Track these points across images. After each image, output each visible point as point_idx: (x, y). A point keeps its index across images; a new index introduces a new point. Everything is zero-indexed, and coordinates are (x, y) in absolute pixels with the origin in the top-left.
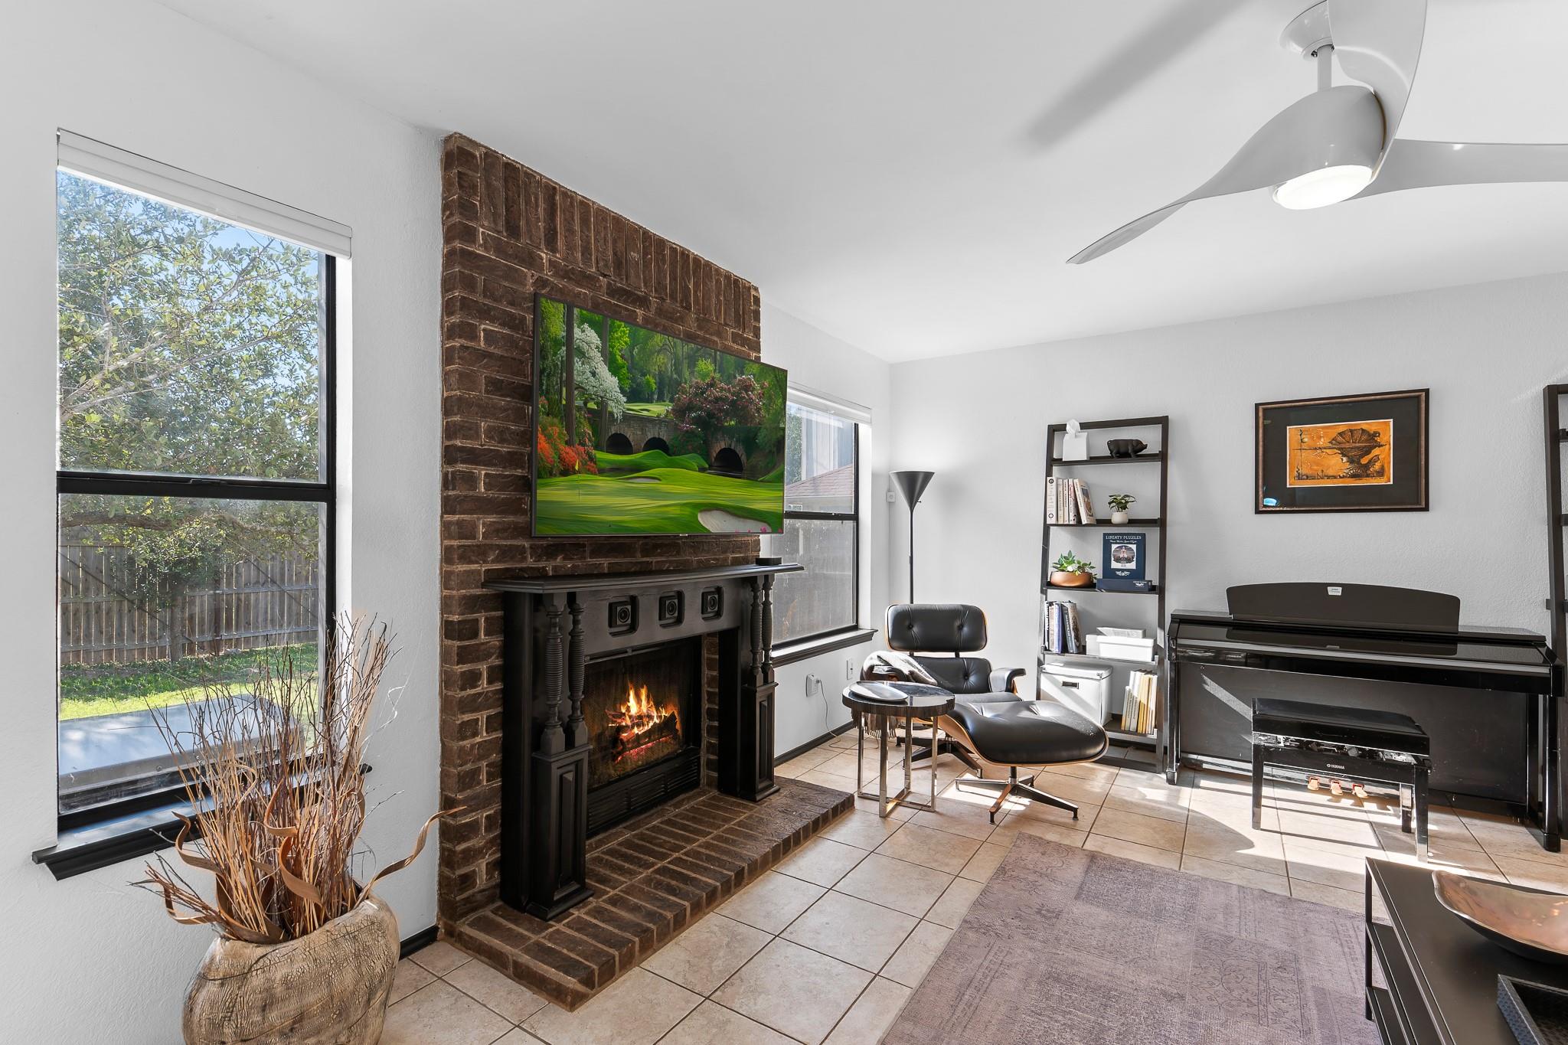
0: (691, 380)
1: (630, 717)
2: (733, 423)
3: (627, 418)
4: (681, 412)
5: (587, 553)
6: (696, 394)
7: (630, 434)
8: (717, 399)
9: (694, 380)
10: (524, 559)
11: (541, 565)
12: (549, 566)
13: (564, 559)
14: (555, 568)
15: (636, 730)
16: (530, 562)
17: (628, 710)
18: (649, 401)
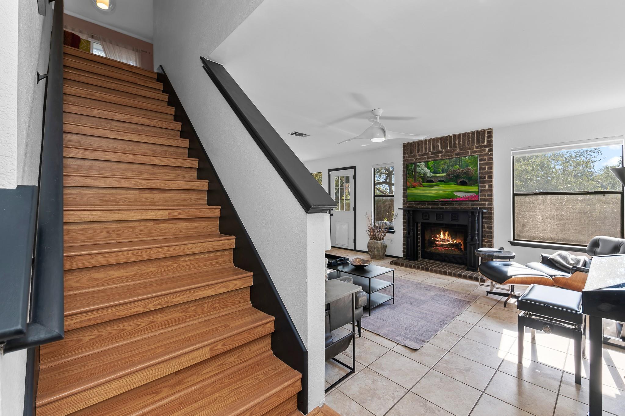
0: (451, 170)
1: (440, 239)
2: (464, 176)
3: (432, 177)
4: (449, 175)
5: (426, 204)
6: (454, 172)
7: (433, 180)
8: (460, 172)
9: (453, 169)
10: (413, 205)
11: (416, 206)
12: (418, 206)
13: (421, 205)
14: (419, 207)
15: (442, 243)
16: (414, 206)
17: (440, 236)
18: (440, 173)
